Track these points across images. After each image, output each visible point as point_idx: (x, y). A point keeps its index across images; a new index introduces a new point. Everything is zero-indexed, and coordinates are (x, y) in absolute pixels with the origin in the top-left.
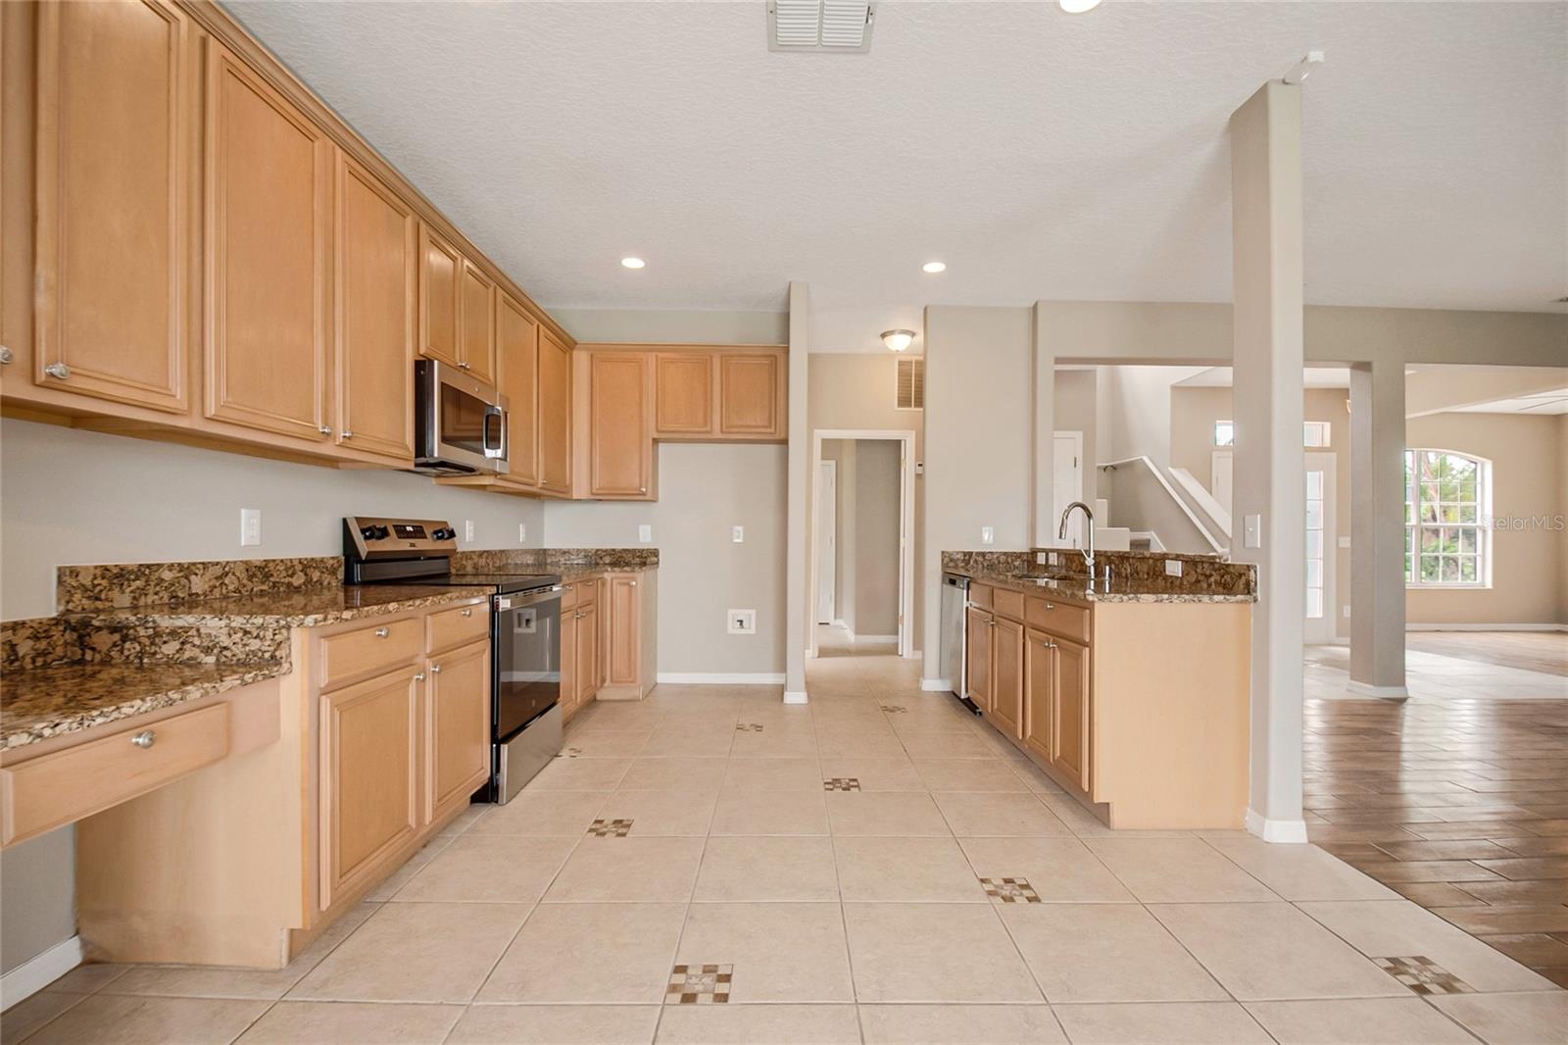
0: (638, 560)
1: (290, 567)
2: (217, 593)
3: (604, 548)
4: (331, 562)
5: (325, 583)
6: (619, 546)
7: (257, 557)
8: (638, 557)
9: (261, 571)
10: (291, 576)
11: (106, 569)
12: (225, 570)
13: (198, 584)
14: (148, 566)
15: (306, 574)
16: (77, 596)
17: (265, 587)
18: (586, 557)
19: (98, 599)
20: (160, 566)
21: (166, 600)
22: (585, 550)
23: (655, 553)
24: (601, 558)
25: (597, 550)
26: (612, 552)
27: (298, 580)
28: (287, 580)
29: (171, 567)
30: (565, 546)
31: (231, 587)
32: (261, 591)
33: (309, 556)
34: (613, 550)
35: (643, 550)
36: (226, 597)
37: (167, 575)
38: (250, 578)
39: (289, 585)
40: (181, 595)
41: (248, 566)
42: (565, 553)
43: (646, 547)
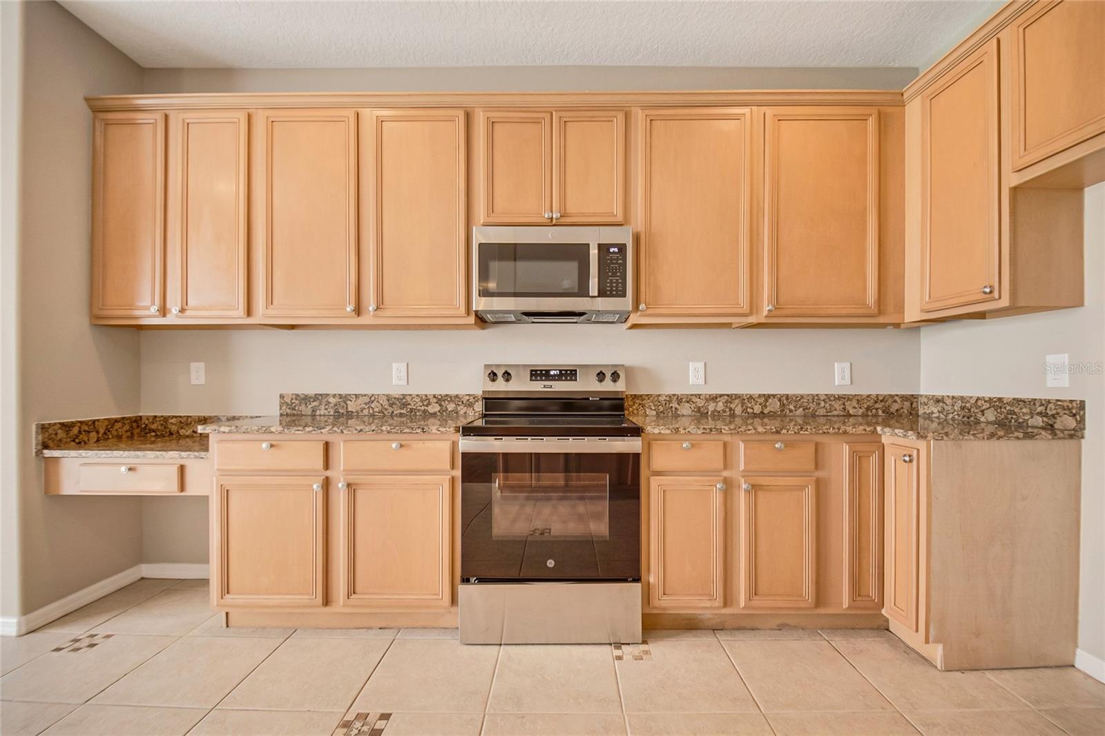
0: (1039, 421)
1: (426, 400)
2: (366, 412)
3: (987, 395)
4: (467, 398)
5: (462, 412)
6: (1008, 392)
7: (396, 392)
8: (1040, 414)
9: (402, 401)
10: (427, 406)
11: (298, 395)
12: (372, 399)
13: (352, 406)
14: (321, 395)
15: (440, 405)
16: (284, 408)
17: (404, 411)
18: (963, 408)
19: (294, 409)
20: (327, 395)
21: (332, 413)
22: (962, 398)
23: (1077, 410)
24: (982, 411)
25: (978, 399)
26: (996, 403)
27: (434, 408)
28: (423, 408)
29: (334, 396)
30: (939, 393)
31: (376, 410)
32: (401, 413)
33: (444, 393)
34: (1000, 400)
35: (1049, 402)
36: (372, 416)
37: (332, 400)
38: (391, 405)
39: (425, 411)
40: (341, 411)
41: (389, 398)
42: (938, 401)
43: (1053, 397)
